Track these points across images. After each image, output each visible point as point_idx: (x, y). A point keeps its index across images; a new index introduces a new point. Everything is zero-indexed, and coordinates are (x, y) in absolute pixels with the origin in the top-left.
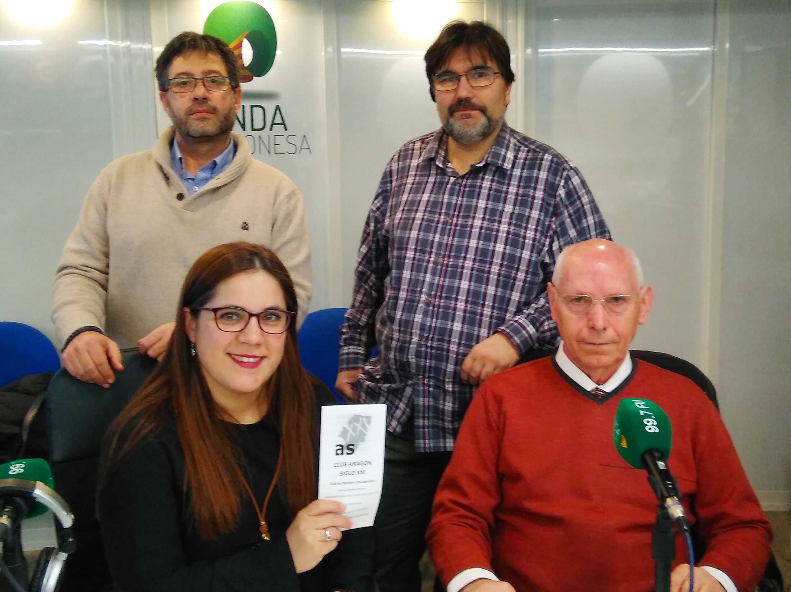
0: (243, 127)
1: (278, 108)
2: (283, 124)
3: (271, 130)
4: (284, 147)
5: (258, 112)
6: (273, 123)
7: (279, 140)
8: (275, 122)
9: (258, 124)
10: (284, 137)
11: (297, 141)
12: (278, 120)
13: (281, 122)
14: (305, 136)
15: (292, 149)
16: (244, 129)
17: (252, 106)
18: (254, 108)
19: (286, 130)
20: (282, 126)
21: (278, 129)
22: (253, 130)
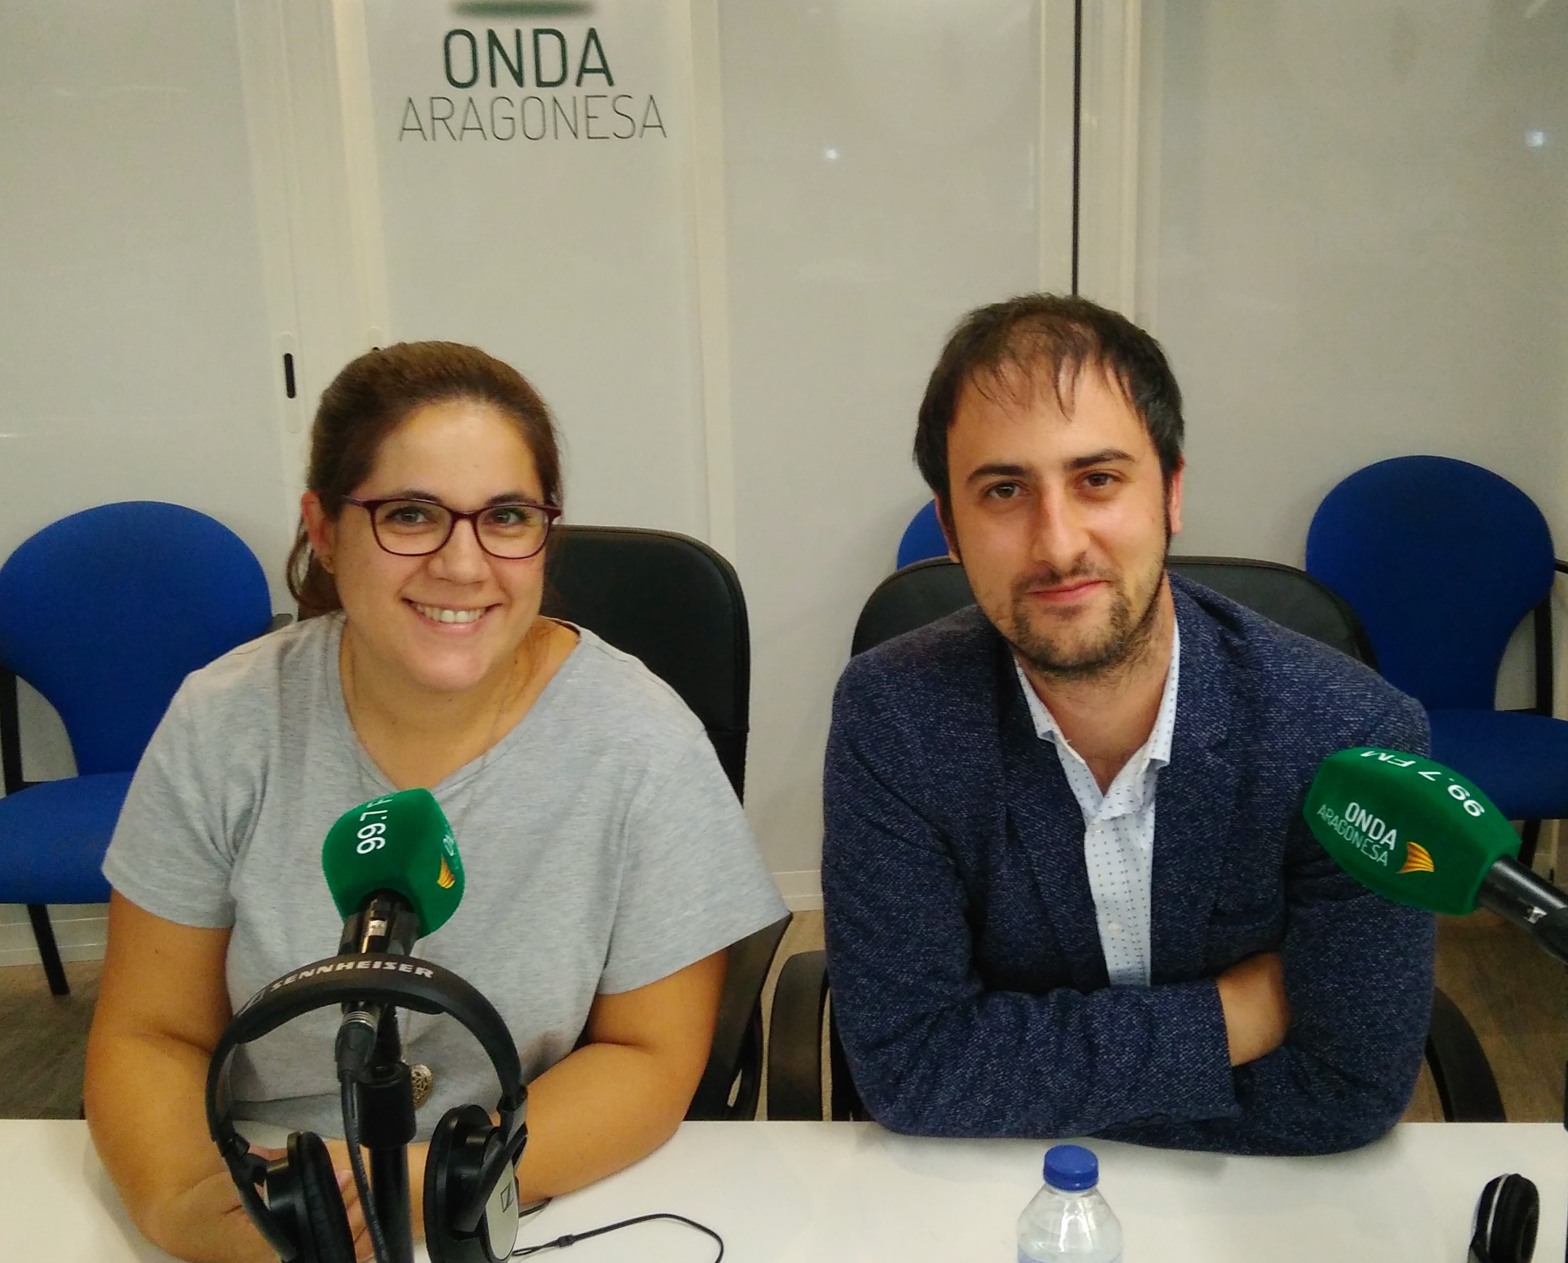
0: (519, 77)
1: (592, 34)
2: (605, 70)
3: (578, 83)
4: (607, 122)
5: (549, 44)
6: (583, 70)
7: (595, 106)
8: (588, 66)
9: (551, 72)
10: (609, 100)
11: (636, 108)
12: (594, 62)
13: (599, 66)
14: (651, 98)
15: (624, 127)
16: (520, 82)
17: (537, 32)
18: (541, 37)
19: (611, 82)
20: (602, 76)
21: (596, 82)
22: (540, 83)
